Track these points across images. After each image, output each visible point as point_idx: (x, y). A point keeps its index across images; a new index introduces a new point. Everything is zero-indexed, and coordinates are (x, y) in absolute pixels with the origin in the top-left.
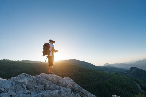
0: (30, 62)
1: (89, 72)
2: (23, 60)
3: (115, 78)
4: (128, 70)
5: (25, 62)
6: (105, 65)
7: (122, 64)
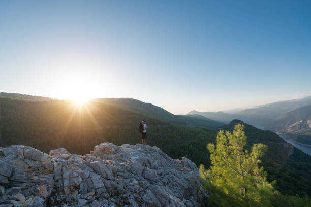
0: (25, 100)
1: (159, 126)
2: (4, 92)
3: (203, 138)
4: (226, 124)
5: (12, 98)
6: (191, 114)
7: (220, 113)
